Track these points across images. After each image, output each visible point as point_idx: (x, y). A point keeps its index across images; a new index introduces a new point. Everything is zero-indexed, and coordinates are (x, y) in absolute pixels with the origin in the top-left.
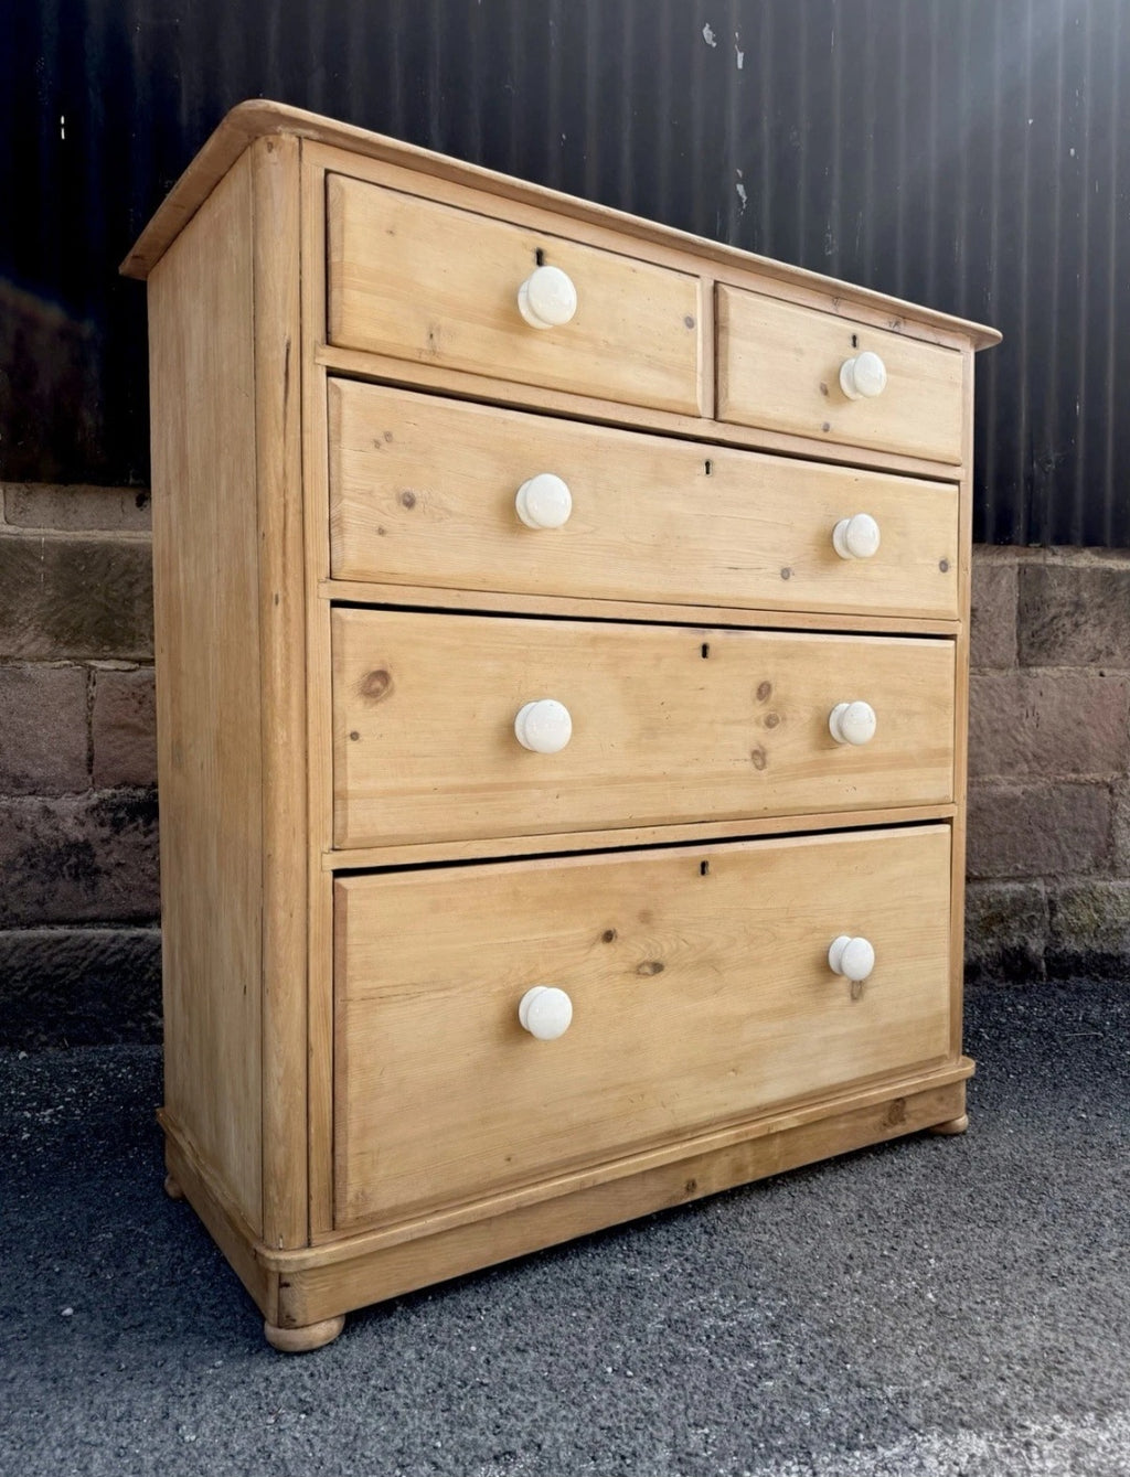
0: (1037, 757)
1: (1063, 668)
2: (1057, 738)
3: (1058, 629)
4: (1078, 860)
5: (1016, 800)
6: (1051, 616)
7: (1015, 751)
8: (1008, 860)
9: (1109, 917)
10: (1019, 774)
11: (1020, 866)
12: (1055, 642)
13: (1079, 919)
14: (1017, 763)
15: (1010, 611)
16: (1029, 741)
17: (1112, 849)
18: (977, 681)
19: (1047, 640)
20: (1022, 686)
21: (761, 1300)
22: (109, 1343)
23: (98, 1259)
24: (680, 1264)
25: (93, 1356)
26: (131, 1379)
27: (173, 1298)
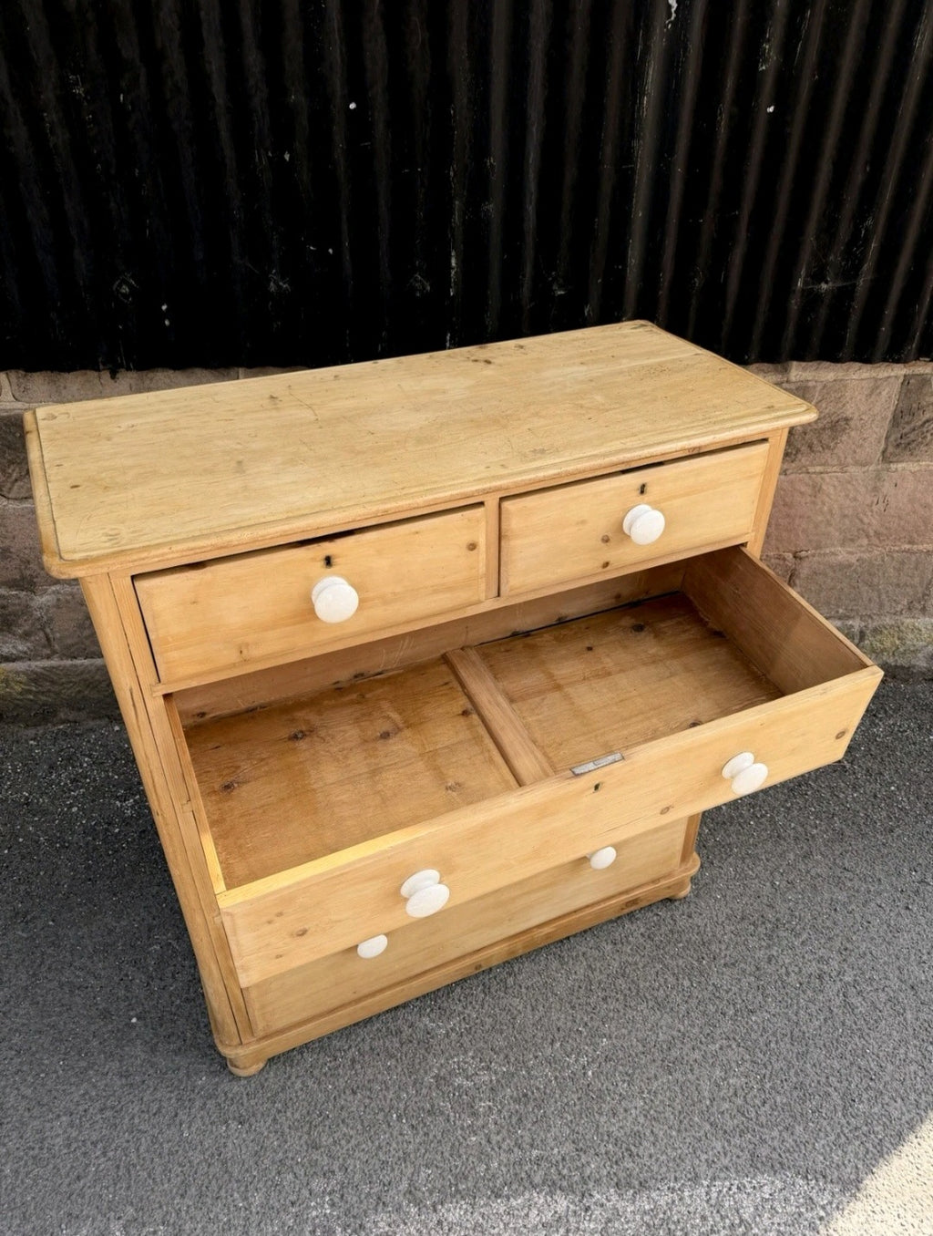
0: (877, 534)
1: (924, 463)
2: (900, 518)
3: (927, 431)
4: (894, 605)
5: (850, 566)
6: (924, 419)
7: (859, 530)
8: (832, 607)
9: (908, 642)
10: (858, 546)
11: (841, 611)
12: (922, 443)
13: (882, 644)
14: (859, 538)
15: (884, 419)
16: (874, 522)
17: (926, 597)
18: (837, 478)
19: (913, 441)
20: (879, 480)
21: (493, 1064)
22: (153, 1050)
23: (151, 969)
24: (460, 1022)
25: (144, 1059)
26: (162, 1082)
27: (186, 1014)
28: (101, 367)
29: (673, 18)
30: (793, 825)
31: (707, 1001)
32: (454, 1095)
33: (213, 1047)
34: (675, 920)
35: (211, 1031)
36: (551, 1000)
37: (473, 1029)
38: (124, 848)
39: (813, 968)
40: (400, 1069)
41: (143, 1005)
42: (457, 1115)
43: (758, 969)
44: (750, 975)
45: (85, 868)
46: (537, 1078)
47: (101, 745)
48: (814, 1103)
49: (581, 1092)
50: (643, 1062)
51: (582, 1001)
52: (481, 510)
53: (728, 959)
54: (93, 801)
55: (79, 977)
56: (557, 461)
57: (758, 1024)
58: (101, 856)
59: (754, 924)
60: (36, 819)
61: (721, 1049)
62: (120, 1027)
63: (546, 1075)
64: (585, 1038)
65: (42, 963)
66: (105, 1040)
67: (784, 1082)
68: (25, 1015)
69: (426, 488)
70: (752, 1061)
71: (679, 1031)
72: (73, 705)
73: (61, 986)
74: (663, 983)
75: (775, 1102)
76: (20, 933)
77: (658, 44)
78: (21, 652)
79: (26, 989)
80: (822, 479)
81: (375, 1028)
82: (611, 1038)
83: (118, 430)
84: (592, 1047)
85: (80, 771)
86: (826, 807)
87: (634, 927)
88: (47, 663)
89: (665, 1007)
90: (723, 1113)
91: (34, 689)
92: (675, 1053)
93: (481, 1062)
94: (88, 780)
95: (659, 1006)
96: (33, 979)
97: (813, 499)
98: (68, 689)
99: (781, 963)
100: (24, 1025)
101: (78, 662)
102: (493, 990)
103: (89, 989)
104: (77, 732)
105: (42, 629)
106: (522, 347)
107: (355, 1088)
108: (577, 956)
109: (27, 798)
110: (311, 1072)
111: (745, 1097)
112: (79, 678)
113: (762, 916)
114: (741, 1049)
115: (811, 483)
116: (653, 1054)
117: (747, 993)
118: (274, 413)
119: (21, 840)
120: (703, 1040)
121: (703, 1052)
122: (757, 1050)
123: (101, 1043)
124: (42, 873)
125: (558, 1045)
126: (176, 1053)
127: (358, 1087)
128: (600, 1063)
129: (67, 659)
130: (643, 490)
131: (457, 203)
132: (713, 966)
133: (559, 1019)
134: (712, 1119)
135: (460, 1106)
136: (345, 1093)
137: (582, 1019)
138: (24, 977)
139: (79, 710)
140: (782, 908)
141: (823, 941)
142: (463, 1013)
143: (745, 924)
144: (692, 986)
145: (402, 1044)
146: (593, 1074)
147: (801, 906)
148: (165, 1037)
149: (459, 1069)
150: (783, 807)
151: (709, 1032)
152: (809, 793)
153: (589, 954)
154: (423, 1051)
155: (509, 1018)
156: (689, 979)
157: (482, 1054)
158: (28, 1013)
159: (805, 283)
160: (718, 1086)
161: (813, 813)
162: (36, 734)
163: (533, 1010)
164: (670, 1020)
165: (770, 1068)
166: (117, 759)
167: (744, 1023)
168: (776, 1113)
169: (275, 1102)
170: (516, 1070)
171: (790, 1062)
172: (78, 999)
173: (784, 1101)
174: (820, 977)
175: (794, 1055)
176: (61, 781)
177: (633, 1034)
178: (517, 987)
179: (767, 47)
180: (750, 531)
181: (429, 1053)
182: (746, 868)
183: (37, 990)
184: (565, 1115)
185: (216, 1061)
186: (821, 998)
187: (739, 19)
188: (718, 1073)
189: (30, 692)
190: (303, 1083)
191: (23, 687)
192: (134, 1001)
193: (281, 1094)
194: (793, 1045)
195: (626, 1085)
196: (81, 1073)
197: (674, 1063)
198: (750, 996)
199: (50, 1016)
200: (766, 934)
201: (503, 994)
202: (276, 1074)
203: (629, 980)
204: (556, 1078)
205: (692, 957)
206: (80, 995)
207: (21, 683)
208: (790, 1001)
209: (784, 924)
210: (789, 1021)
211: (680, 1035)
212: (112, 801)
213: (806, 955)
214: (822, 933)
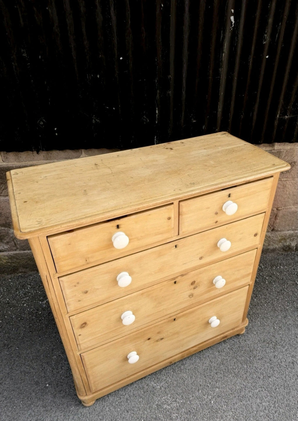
5: (296, 212)
8: (290, 226)
21: (177, 399)
22: (55, 396)
23: (53, 365)
24: (165, 383)
25: (51, 400)
26: (58, 409)
27: (66, 382)
28: (33, 150)
29: (233, 26)
30: (280, 305)
31: (253, 373)
32: (164, 412)
33: (76, 395)
34: (240, 343)
35: (75, 389)
36: (197, 374)
37: (170, 386)
38: (43, 319)
39: (290, 359)
40: (144, 402)
41: (50, 379)
42: (165, 420)
43: (271, 360)
44: (268, 363)
45: (29, 327)
46: (193, 404)
47: (34, 281)
48: (294, 412)
49: (209, 409)
50: (231, 397)
51: (208, 374)
52: (172, 205)
53: (259, 357)
54: (32, 301)
55: (27, 369)
56: (200, 187)
57: (272, 382)
58: (35, 322)
59: (268, 343)
60: (11, 309)
61: (259, 391)
62: (43, 388)
63: (197, 403)
64: (210, 388)
65: (14, 363)
66: (37, 393)
67: (282, 404)
68: (8, 384)
69: (153, 199)
70: (270, 396)
71: (244, 385)
72: (24, 267)
73: (21, 372)
74: (237, 367)
75: (280, 412)
76: (6, 352)
77: (228, 35)
78: (5, 248)
79: (8, 374)
80: (286, 183)
81: (135, 386)
82: (219, 388)
83: (41, 178)
84: (213, 392)
85: (27, 290)
86: (291, 298)
87: (226, 346)
88: (15, 252)
89: (238, 376)
90: (261, 416)
91: (10, 261)
92: (243, 393)
93: (173, 399)
94: (30, 294)
95: (237, 375)
96: (11, 370)
97: (283, 189)
98: (22, 261)
99: (279, 358)
100: (8, 388)
101: (25, 252)
102: (176, 371)
103: (31, 373)
104: (26, 276)
105: (13, 240)
106: (183, 143)
107: (128, 410)
108: (206, 357)
109: (8, 301)
110: (112, 404)
111: (269, 410)
112: (26, 257)
113: (271, 340)
114: (266, 391)
115: (282, 184)
116: (235, 394)
117: (267, 370)
118: (97, 171)
119: (6, 317)
120: (253, 388)
121: (252, 393)
122: (272, 392)
123: (36, 394)
124: (14, 329)
125: (200, 391)
126: (63, 397)
127: (129, 410)
128: (216, 398)
129: (22, 251)
130: (229, 196)
131: (158, 91)
132: (254, 360)
133: (200, 381)
134: (257, 419)
135: (166, 416)
136: (124, 412)
137: (209, 381)
138: (8, 369)
139: (26, 268)
140: (278, 337)
141: (293, 349)
142: (166, 380)
143: (265, 343)
144: (247, 367)
145: (144, 392)
146: (214, 402)
147: (284, 336)
148: (59, 391)
149: (165, 401)
150: (276, 299)
151: (254, 385)
152: (285, 293)
153: (210, 356)
154: (152, 395)
155: (182, 381)
156: (246, 365)
157: (173, 396)
158: (9, 383)
159: (280, 116)
160: (259, 406)
161: (286, 301)
162: (11, 277)
163: (191, 378)
164: (240, 381)
165: (277, 398)
166: (40, 286)
167: (267, 381)
168: (280, 416)
169: (99, 416)
170: (186, 401)
171: (284, 396)
172: (27, 377)
173: (283, 411)
174: (293, 363)
175: (285, 393)
176: (20, 294)
177: (227, 387)
178: (185, 369)
179: (266, 36)
180: (267, 208)
181: (154, 396)
182: (264, 322)
183: (12, 374)
184: (204, 419)
185: (77, 400)
186: (293, 371)
187: (256, 26)
188: (258, 401)
189: (9, 262)
190: (109, 408)
191: (6, 261)
192: (47, 378)
193: (101, 413)
194: (285, 389)
195: (225, 406)
196: (29, 406)
197: (242, 397)
198: (268, 371)
199: (17, 384)
200: (272, 347)
201: (180, 372)
202: (99, 405)
203: (225, 366)
204: (200, 404)
205: (247, 356)
206: (28, 376)
207: (6, 259)
208: (283, 372)
209: (279, 343)
210: (283, 380)
211: (244, 386)
212: (38, 302)
213: (287, 355)
214: (293, 346)
